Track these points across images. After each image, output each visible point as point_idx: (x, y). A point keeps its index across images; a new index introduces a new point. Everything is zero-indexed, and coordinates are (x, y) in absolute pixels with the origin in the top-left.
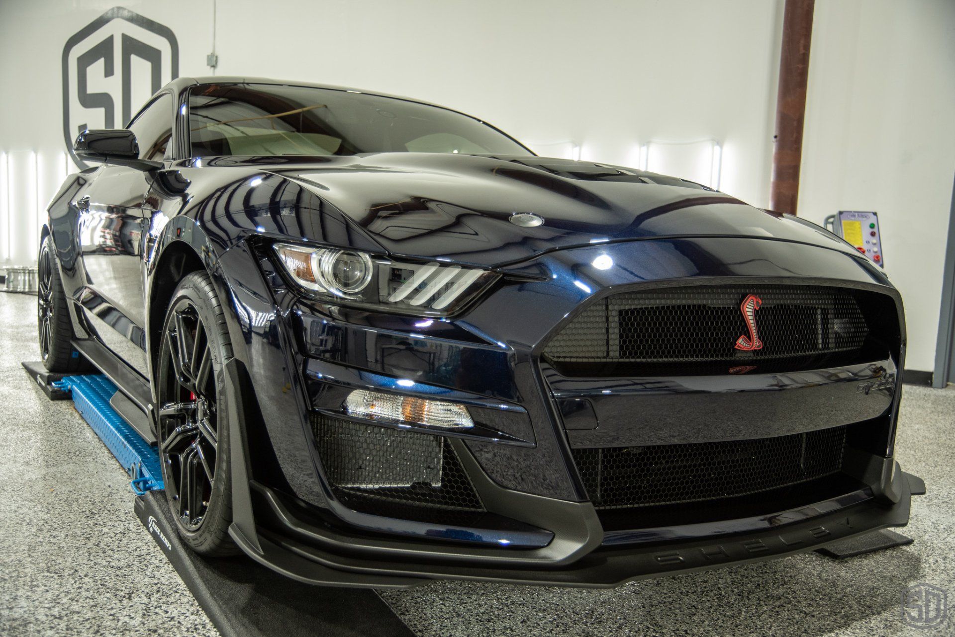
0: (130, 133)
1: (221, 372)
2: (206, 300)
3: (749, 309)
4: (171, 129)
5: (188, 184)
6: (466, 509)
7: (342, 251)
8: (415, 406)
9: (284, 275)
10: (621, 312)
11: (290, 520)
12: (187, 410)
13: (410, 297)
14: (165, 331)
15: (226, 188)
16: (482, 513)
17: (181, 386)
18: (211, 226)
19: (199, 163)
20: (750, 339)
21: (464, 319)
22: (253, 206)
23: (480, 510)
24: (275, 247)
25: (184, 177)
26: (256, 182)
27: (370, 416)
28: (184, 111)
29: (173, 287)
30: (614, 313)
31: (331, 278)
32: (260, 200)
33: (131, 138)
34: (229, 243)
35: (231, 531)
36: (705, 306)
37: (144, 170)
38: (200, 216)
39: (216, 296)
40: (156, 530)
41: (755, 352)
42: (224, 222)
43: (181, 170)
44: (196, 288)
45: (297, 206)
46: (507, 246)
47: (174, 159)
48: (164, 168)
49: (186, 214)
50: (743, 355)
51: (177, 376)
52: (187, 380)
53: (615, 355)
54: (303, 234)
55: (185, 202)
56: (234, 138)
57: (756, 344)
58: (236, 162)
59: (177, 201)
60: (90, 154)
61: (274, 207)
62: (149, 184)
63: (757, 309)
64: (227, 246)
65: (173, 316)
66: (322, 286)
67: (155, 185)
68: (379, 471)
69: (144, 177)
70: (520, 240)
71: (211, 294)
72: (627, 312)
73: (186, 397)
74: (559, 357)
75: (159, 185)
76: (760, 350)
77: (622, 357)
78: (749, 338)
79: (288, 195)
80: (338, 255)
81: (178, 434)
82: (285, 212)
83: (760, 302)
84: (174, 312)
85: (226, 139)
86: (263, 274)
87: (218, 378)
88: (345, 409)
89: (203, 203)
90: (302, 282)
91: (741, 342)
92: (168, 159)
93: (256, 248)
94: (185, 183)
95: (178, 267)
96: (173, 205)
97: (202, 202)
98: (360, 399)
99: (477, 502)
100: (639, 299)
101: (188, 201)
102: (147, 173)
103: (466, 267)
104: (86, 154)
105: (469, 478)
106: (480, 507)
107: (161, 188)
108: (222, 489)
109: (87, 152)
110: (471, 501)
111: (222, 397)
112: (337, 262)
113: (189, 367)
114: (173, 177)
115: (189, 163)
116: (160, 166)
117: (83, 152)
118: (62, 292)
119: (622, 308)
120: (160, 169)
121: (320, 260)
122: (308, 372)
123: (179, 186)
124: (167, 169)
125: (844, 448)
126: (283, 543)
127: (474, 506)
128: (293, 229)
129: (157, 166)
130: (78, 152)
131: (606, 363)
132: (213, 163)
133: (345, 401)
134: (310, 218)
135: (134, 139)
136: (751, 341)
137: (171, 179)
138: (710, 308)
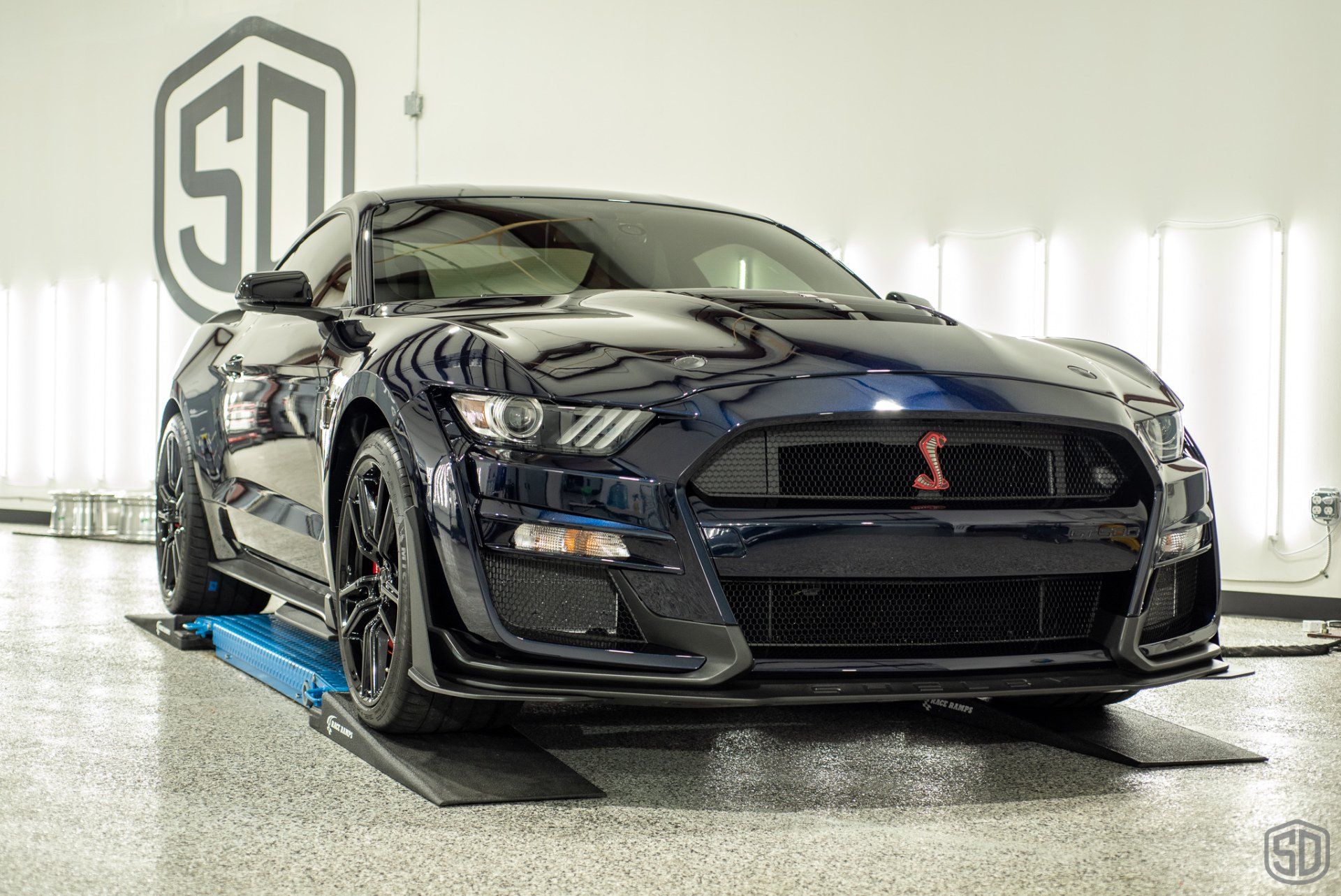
0: (300, 275)
1: (402, 525)
2: (388, 457)
3: (931, 447)
4: (348, 257)
5: (371, 336)
6: (628, 641)
7: (511, 398)
8: (578, 538)
9: (461, 424)
10: (780, 449)
11: (463, 656)
12: (369, 583)
13: (578, 437)
14: (346, 499)
15: (416, 336)
16: (643, 644)
17: (364, 557)
18: (396, 380)
19: (384, 309)
20: (932, 478)
21: (621, 457)
22: (444, 357)
23: (641, 642)
24: (453, 397)
25: (367, 328)
26: (454, 329)
27: (537, 549)
28: (367, 235)
29: (354, 451)
30: (773, 450)
31: (502, 424)
32: (452, 350)
33: (302, 280)
34: (410, 395)
35: (410, 673)
36: (876, 444)
37: (319, 320)
38: (383, 372)
39: (398, 451)
40: (336, 728)
41: (941, 491)
42: (412, 375)
43: (362, 319)
44: (379, 446)
45: (484, 358)
46: (656, 384)
47: (355, 306)
48: (342, 318)
49: (368, 369)
50: (926, 495)
51: (359, 546)
52: (369, 548)
53: (774, 491)
54: (487, 385)
55: (367, 357)
56: (439, 272)
57: (940, 482)
58: (436, 307)
59: (359, 356)
60: (255, 303)
61: (465, 357)
62: (324, 338)
63: (941, 447)
64: (408, 398)
65: (356, 482)
66: (494, 432)
67: (332, 339)
68: (553, 617)
69: (318, 328)
70: (672, 379)
71: (393, 450)
72: (786, 449)
73: (368, 569)
74: (715, 493)
75: (337, 339)
76: (947, 490)
77: (781, 494)
78: (930, 475)
79: (476, 346)
80: (509, 401)
81: (360, 610)
82: (474, 364)
83: (945, 440)
84: (356, 477)
85: (426, 272)
86: (441, 424)
87: (400, 530)
88: (513, 545)
89: (387, 357)
90: (477, 430)
91: (921, 481)
92: (346, 305)
93: (435, 399)
94: (367, 335)
95: (359, 431)
96: (353, 363)
97: (386, 355)
98: (527, 533)
99: (638, 633)
100: (801, 437)
101: (370, 356)
102: (321, 323)
103: (628, 407)
104: (250, 303)
105: (630, 610)
106: (641, 638)
107: (340, 343)
108: (403, 642)
109: (252, 301)
110: (632, 633)
111: (403, 549)
112: (507, 409)
113: (372, 533)
114: (353, 327)
115: (372, 309)
116: (337, 315)
117: (247, 301)
118: (197, 493)
119: (782, 445)
120: (337, 318)
121: (492, 408)
122: (482, 513)
123: (360, 340)
124: (346, 318)
125: (1095, 612)
126: (458, 679)
127: (635, 638)
128: (478, 380)
129: (333, 314)
130: (240, 301)
131: (767, 499)
132: (400, 310)
133: (512, 536)
134: (494, 370)
135: (307, 281)
136: (933, 479)
137: (350, 330)
138: (882, 445)
